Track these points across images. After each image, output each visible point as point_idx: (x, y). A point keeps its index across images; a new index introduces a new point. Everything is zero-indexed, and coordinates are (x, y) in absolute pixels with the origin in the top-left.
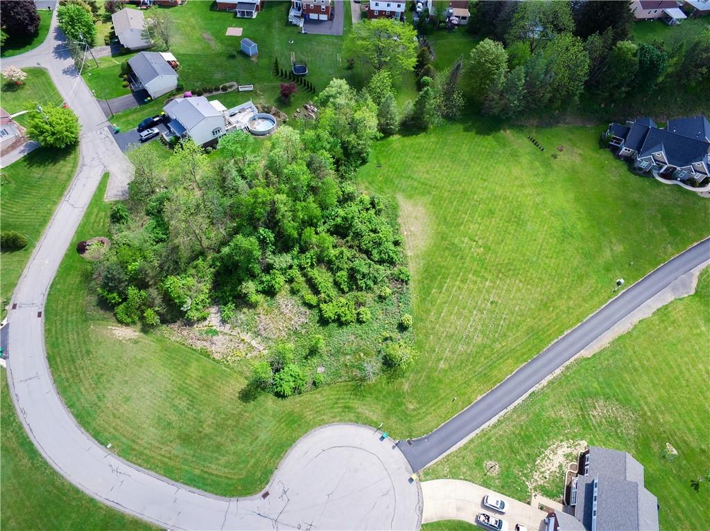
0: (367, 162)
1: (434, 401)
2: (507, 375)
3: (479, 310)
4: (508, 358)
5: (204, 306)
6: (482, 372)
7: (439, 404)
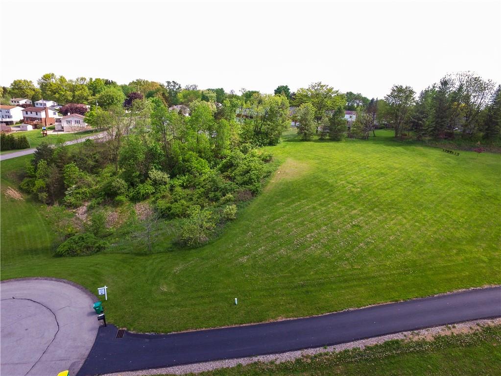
0: (275, 145)
1: (201, 293)
2: (351, 306)
3: (332, 228)
4: (360, 286)
5: (83, 198)
6: (303, 286)
7: (207, 300)
